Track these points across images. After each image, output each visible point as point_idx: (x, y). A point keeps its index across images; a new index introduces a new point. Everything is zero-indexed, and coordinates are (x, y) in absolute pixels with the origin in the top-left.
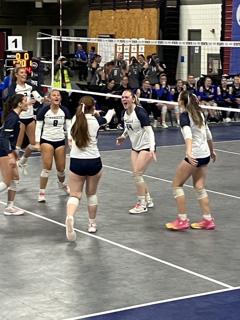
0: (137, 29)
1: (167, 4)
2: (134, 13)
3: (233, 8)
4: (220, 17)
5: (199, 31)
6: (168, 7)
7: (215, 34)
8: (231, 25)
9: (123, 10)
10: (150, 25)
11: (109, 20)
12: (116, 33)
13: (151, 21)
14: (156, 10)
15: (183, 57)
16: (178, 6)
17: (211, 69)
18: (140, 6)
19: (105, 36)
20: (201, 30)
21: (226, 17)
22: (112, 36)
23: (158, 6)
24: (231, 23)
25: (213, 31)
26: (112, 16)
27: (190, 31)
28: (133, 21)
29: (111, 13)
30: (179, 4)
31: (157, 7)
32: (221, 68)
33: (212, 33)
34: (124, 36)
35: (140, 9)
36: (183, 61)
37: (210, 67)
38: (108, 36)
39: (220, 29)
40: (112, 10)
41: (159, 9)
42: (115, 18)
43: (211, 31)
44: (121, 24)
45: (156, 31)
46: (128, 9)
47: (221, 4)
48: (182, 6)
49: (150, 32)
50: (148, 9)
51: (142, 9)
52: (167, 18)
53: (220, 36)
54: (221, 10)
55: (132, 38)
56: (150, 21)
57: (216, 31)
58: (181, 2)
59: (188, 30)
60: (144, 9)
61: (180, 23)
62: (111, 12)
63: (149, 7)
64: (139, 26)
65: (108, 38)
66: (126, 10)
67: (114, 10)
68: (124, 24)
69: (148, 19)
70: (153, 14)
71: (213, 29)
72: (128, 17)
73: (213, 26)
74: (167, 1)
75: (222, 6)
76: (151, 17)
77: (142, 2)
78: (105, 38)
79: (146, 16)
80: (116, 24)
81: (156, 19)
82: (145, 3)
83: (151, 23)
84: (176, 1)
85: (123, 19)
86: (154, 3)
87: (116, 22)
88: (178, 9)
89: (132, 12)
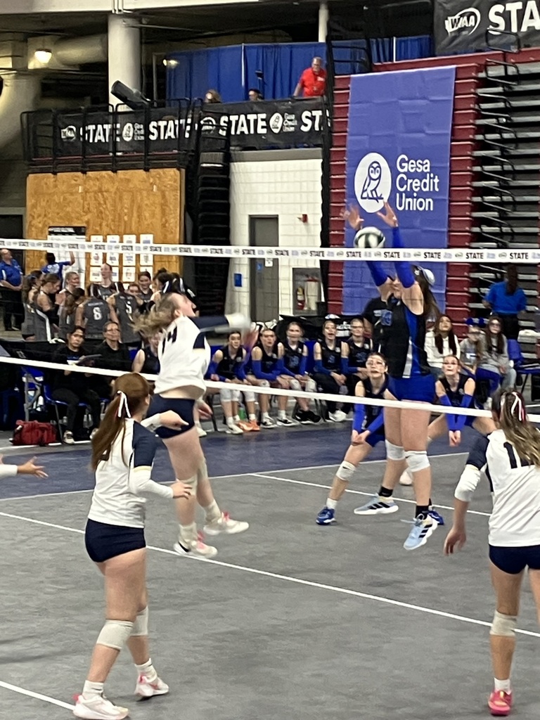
0: (135, 215)
1: (201, 161)
2: (128, 181)
3: (347, 169)
4: (319, 188)
5: (275, 219)
6: (204, 165)
7: (308, 225)
8: (343, 207)
9: (104, 173)
10: (164, 206)
11: (72, 194)
12: (88, 222)
13: (167, 196)
14: (178, 172)
15: (240, 275)
16: (226, 164)
17: (303, 302)
18: (141, 163)
19: (63, 230)
20: (278, 215)
21: (330, 187)
22: (79, 231)
23: (182, 165)
24: (344, 202)
25: (305, 218)
26: (78, 185)
27: (253, 220)
28: (126, 197)
29: (76, 179)
30: (228, 159)
31: (180, 166)
32: (323, 300)
33: (302, 223)
34: (105, 229)
35: (142, 171)
36: (238, 283)
37: (300, 298)
38: (71, 230)
39: (321, 215)
40: (79, 174)
41: (183, 170)
42: (86, 191)
43: (300, 218)
44: (99, 204)
45: (178, 219)
46: (115, 171)
47: (321, 160)
48: (235, 163)
49: (164, 220)
50: (160, 171)
51: (147, 170)
52: (202, 191)
53: (319, 229)
54: (320, 173)
55: (125, 234)
56: (164, 196)
57: (309, 218)
58: (233, 155)
59: (250, 216)
60: (151, 170)
61: (232, 202)
62: (78, 177)
63: (162, 167)
64: (139, 207)
65: (70, 234)
66: (110, 172)
67: (84, 172)
68: (105, 203)
69: (159, 193)
70: (170, 182)
71: (303, 215)
72: (115, 187)
73: (305, 207)
74: (202, 154)
75: (323, 164)
76: (166, 189)
77: (145, 156)
78: (64, 234)
79: (155, 187)
80: (89, 204)
81: (179, 192)
82: (152, 157)
83: (166, 201)
84: (221, 153)
85: (105, 193)
86: (173, 157)
87: (88, 199)
88: (226, 170)
89: (122, 177)
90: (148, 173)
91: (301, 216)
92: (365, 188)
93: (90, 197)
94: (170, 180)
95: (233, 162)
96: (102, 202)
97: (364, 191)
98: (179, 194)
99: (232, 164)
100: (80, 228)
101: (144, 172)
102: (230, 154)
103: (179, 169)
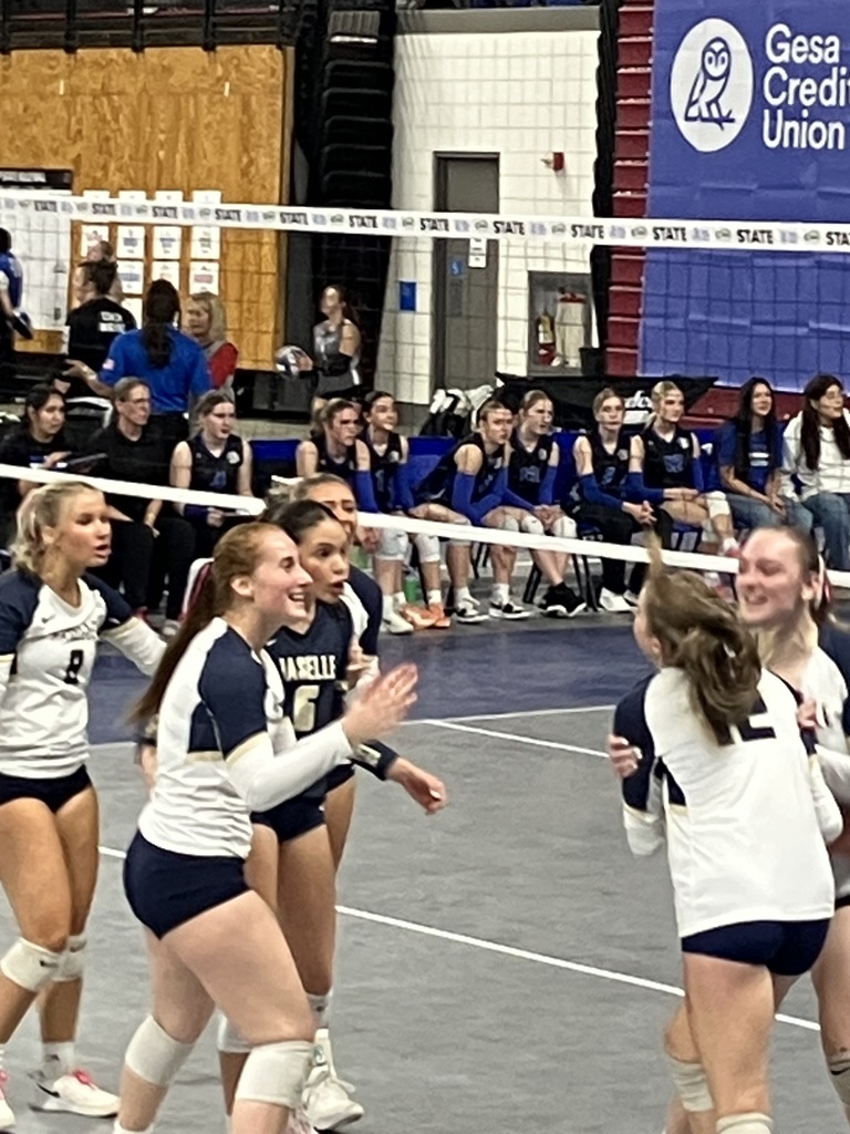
0: (181, 146)
1: (330, 31)
2: (168, 70)
3: (655, 52)
4: (592, 93)
5: (492, 161)
6: (337, 39)
7: (565, 176)
8: (645, 137)
9: (113, 53)
10: (246, 128)
11: (42, 97)
12: (77, 161)
13: (254, 105)
14: (278, 53)
15: (412, 286)
16: (386, 38)
17: (550, 347)
18: (197, 32)
19: (23, 178)
20: (498, 154)
21: (618, 94)
22: (56, 180)
23: (288, 36)
24: (647, 128)
25: (558, 162)
26: (56, 77)
27: (443, 162)
28: (162, 106)
29: (53, 63)
30: (390, 27)
31: (285, 39)
32: (595, 343)
33: (552, 172)
34: (116, 178)
35: (200, 49)
36: (408, 303)
37: (542, 339)
38: (40, 178)
39: (595, 155)
40: (61, 53)
41: (291, 50)
42: (73, 92)
43: (547, 162)
44: (103, 119)
45: (277, 154)
46: (138, 49)
47: (597, 34)
48: (407, 37)
49: (245, 160)
50: (239, 50)
51: (209, 48)
52: (331, 96)
53: (589, 186)
54: (594, 61)
55: (159, 189)
56: (246, 107)
57: (567, 159)
58: (402, 19)
59: (436, 153)
60: (219, 48)
61: (395, 122)
62: (55, 58)
63: (243, 41)
64: (191, 131)
65: (38, 185)
66: (127, 51)
67: (70, 50)
68: (117, 121)
69: (237, 100)
70: (261, 76)
71: (556, 154)
72: (140, 85)
73: (558, 134)
74: (333, 14)
75: (600, 41)
76: (250, 89)
77: (207, 16)
78: (23, 185)
79: (227, 85)
80: (79, 121)
81: (280, 97)
82: (223, 20)
83: (251, 119)
84: (377, 13)
85: (115, 98)
86: (269, 19)
87: (79, 108)
88: (385, 51)
89: (155, 60)
90: (212, 53)
91: (551, 157)
92: (694, 98)
93: (83, 106)
94: (260, 72)
95: (403, 33)
96: (109, 117)
97: (691, 103)
98: (280, 103)
99: (399, 38)
100: (62, 172)
101: (205, 54)
102: (395, 17)
103: (279, 47)
